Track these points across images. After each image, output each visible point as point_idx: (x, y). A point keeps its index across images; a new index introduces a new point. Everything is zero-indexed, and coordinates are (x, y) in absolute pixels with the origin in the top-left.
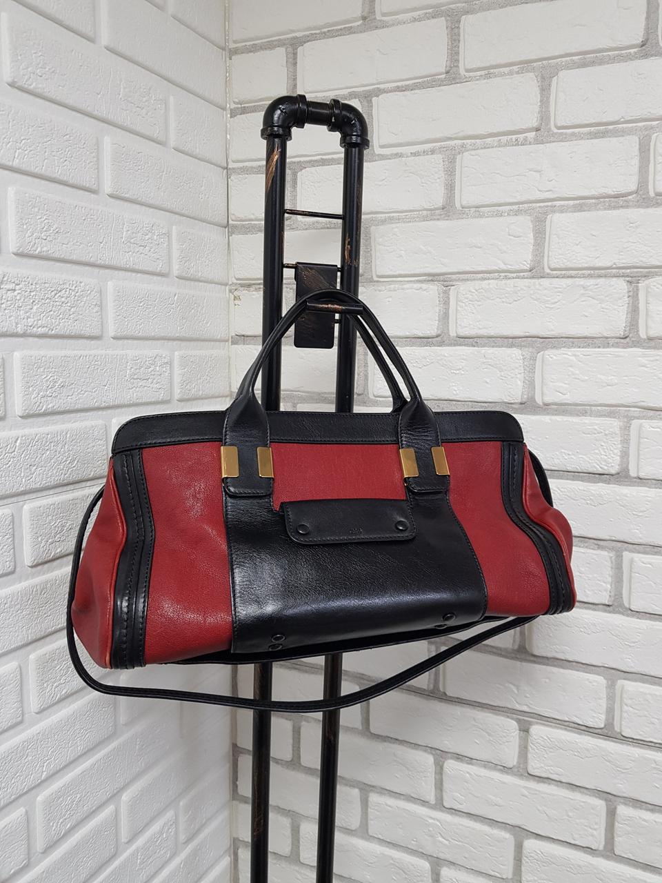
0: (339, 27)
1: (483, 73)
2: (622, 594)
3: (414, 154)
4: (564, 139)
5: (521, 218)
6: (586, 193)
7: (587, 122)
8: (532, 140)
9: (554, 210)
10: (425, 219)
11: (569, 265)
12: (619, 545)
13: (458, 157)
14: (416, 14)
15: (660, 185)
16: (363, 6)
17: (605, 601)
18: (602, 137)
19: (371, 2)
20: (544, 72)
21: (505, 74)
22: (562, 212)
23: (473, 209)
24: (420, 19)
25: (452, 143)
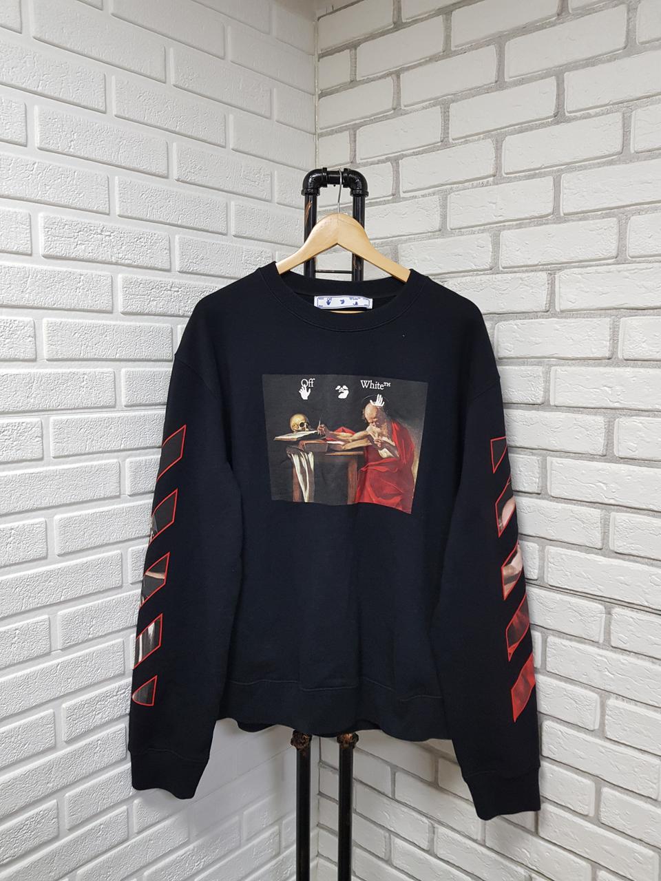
0: (379, 116)
1: (463, 140)
2: (546, 485)
3: (423, 196)
4: (510, 180)
5: (484, 234)
6: (523, 217)
7: (523, 169)
8: (492, 183)
9: (505, 228)
10: (429, 238)
11: (512, 264)
12: (545, 452)
13: (449, 196)
14: (424, 104)
15: (566, 208)
16: (393, 101)
17: (536, 492)
18: (532, 178)
19: (399, 98)
20: (498, 138)
21: (475, 141)
22: (509, 229)
23: (457, 230)
24: (427, 107)
25: (445, 187)
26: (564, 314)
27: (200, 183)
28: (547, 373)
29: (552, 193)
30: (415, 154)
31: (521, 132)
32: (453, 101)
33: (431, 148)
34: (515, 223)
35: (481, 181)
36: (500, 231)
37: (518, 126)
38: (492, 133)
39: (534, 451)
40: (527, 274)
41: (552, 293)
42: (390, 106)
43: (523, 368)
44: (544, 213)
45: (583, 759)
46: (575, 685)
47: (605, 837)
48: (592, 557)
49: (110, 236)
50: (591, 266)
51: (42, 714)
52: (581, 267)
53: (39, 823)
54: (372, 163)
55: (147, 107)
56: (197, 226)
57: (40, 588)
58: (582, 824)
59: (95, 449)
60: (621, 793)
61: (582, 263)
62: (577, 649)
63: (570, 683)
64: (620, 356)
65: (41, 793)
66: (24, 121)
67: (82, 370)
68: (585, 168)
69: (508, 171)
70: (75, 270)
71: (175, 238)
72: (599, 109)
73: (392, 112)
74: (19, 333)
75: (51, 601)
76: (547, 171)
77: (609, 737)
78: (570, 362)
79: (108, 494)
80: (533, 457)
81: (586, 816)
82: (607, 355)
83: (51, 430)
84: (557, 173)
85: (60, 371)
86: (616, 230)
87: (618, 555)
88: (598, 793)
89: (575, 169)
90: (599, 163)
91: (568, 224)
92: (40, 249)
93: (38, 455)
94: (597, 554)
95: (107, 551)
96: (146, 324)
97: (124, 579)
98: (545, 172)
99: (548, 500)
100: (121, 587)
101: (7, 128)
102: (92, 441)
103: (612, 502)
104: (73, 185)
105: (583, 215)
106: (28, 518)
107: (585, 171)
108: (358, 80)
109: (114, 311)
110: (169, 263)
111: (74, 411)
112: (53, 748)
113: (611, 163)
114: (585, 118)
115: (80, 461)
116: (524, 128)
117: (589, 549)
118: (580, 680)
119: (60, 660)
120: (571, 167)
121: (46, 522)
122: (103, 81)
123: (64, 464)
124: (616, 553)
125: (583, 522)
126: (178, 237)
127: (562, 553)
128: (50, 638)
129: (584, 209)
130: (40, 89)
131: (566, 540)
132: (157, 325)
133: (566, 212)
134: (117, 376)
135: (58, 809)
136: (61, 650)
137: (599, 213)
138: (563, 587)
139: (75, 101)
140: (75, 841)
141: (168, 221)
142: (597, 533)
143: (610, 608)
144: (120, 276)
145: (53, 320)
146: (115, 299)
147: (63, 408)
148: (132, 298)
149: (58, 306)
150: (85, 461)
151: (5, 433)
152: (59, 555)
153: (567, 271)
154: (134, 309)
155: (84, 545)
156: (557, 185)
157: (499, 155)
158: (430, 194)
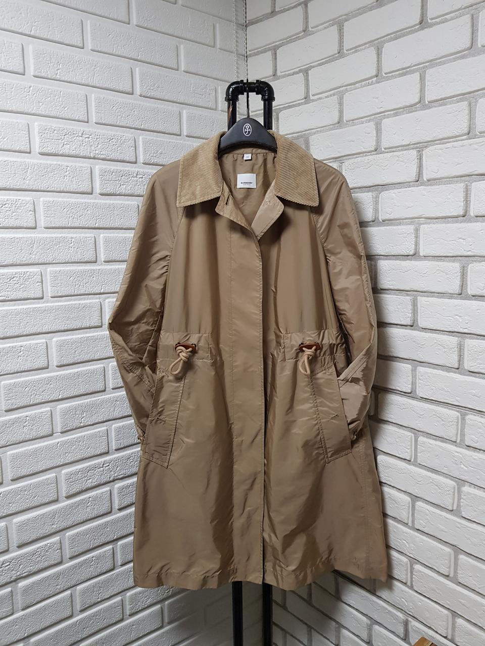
0: (294, 37)
1: (353, 50)
2: (417, 319)
3: (326, 97)
4: (388, 79)
5: (370, 123)
6: (398, 107)
7: (397, 69)
8: (375, 82)
9: (385, 117)
10: (331, 129)
12: (416, 293)
13: (344, 96)
14: (325, 25)
15: (429, 97)
16: (303, 24)
17: (409, 324)
18: (405, 75)
19: (307, 22)
20: (378, 46)
21: (363, 49)
22: (388, 118)
23: (351, 122)
24: (328, 27)
25: (341, 89)
26: (430, 182)
27: (158, 97)
28: (417, 230)
29: (418, 86)
30: (320, 65)
31: (396, 38)
32: (346, 20)
33: (331, 59)
34: (392, 112)
35: (367, 81)
36: (381, 120)
37: (393, 35)
38: (375, 42)
39: (408, 293)
40: (402, 152)
41: (420, 167)
42: (302, 30)
43: (399, 227)
44: (413, 102)
45: (445, 532)
46: (439, 475)
47: (460, 592)
48: (452, 375)
49: (89, 138)
50: (449, 142)
51: (47, 477)
52: (442, 144)
53: (47, 551)
54: (289, 75)
55: (115, 42)
56: (156, 129)
57: (44, 389)
58: (445, 582)
59: (82, 292)
60: (473, 560)
61: (442, 141)
62: (441, 447)
63: (435, 473)
64: (472, 214)
65: (47, 531)
66: (21, 56)
67: (70, 235)
68: (444, 63)
69: (387, 71)
70: (63, 163)
71: (139, 139)
72: (454, 14)
73: (303, 34)
74: (22, 208)
75: (52, 398)
76: (415, 69)
77: (463, 516)
78: (434, 220)
79: (93, 324)
80: (407, 297)
81: (448, 576)
82: (462, 213)
83: (48, 277)
84: (421, 69)
85: (53, 235)
86: (467, 112)
87: (471, 373)
88: (456, 559)
89: (437, 65)
90: (454, 58)
91: (432, 109)
92: (36, 148)
93: (40, 295)
94: (455, 373)
95: (93, 365)
96: (118, 202)
97: (107, 385)
98: (414, 69)
99: (418, 330)
100: (104, 391)
101: (9, 62)
102: (79, 286)
103: (466, 331)
104: (59, 101)
105: (442, 101)
106: (33, 339)
107: (444, 65)
108: (277, 11)
109: (94, 192)
110: (135, 157)
111: (65, 264)
112: (56, 501)
113: (463, 57)
114: (444, 22)
115: (71, 300)
116: (398, 35)
117: (449, 369)
118: (443, 471)
119: (60, 440)
120: (433, 63)
121: (46, 342)
122: (81, 25)
123: (59, 302)
124: (469, 371)
125: (444, 348)
126: (142, 138)
127: (429, 372)
128: (52, 423)
129: (443, 97)
130: (32, 33)
131: (431, 362)
132: (127, 202)
133: (429, 100)
134: (97, 240)
135: (61, 543)
136: (61, 433)
137: (455, 99)
138: (430, 398)
139: (59, 40)
140: (74, 567)
141: (133, 126)
142: (454, 356)
143: (465, 415)
144: (97, 167)
145: (47, 199)
146: (94, 184)
147: (57, 262)
148: (106, 183)
149: (51, 189)
150: (74, 300)
151: (14, 279)
152: (57, 367)
153: (431, 148)
154: (108, 191)
155: (75, 360)
156: (422, 79)
157: (380, 60)
158: (331, 96)
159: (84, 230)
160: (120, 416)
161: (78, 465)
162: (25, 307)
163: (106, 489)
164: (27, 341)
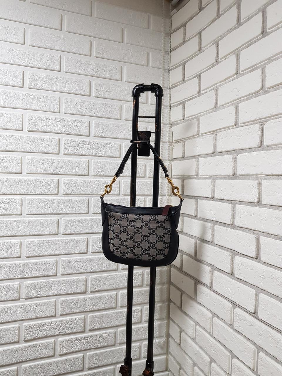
0: (194, 55)
1: (224, 59)
3: (209, 91)
4: (243, 75)
5: (232, 107)
6: (248, 93)
8: (236, 78)
10: (212, 112)
12: (259, 233)
13: (219, 89)
15: (268, 84)
16: (198, 46)
18: (252, 71)
19: (201, 44)
23: (222, 106)
24: (211, 46)
25: (217, 85)
26: (268, 148)
27: (106, 97)
29: (261, 77)
30: (206, 70)
31: (248, 47)
33: (213, 66)
34: (245, 98)
35: (231, 78)
36: (239, 104)
37: (246, 45)
38: (236, 51)
39: (254, 232)
40: (250, 126)
41: (262, 136)
42: (197, 49)
44: (258, 89)
49: (59, 122)
51: (13, 326)
52: (277, 118)
53: (8, 375)
54: (191, 79)
55: (81, 67)
57: (16, 270)
59: (46, 212)
65: (9, 362)
66: (22, 78)
67: (42, 178)
68: (277, 59)
69: (243, 70)
70: (41, 136)
71: (92, 122)
73: (198, 52)
74: (14, 162)
75: (20, 277)
78: (271, 177)
79: (51, 233)
80: (253, 235)
83: (26, 202)
84: (262, 66)
85: (32, 178)
89: (273, 61)
91: (269, 93)
92: (26, 128)
93: (20, 213)
95: (50, 258)
96: (75, 159)
97: (58, 272)
98: (258, 66)
99: (261, 263)
100: (56, 275)
101: (15, 81)
102: (45, 209)
104: (43, 102)
105: (275, 87)
106: (13, 239)
108: (186, 40)
109: (60, 153)
110: (89, 133)
112: (18, 342)
115: (39, 217)
116: (249, 44)
119: (24, 303)
120: (270, 60)
121: (21, 241)
122: (60, 58)
123: (31, 217)
125: (277, 281)
126: (94, 121)
128: (20, 292)
130: (30, 65)
132: (81, 159)
133: (268, 87)
134: (59, 181)
135: (18, 371)
136: (25, 299)
138: (266, 321)
141: (89, 115)
144: (63, 138)
145: (30, 157)
146: (60, 148)
147: (32, 193)
148: (68, 148)
149: (33, 151)
150: (41, 217)
151: (4, 203)
152: (26, 257)
153: (269, 122)
154: (69, 152)
155: (38, 254)
156: (263, 72)
157: (239, 62)
158: (212, 90)
159: (52, 175)
160: (65, 293)
161: (34, 321)
162: (10, 219)
163: (52, 340)
164: (9, 240)
